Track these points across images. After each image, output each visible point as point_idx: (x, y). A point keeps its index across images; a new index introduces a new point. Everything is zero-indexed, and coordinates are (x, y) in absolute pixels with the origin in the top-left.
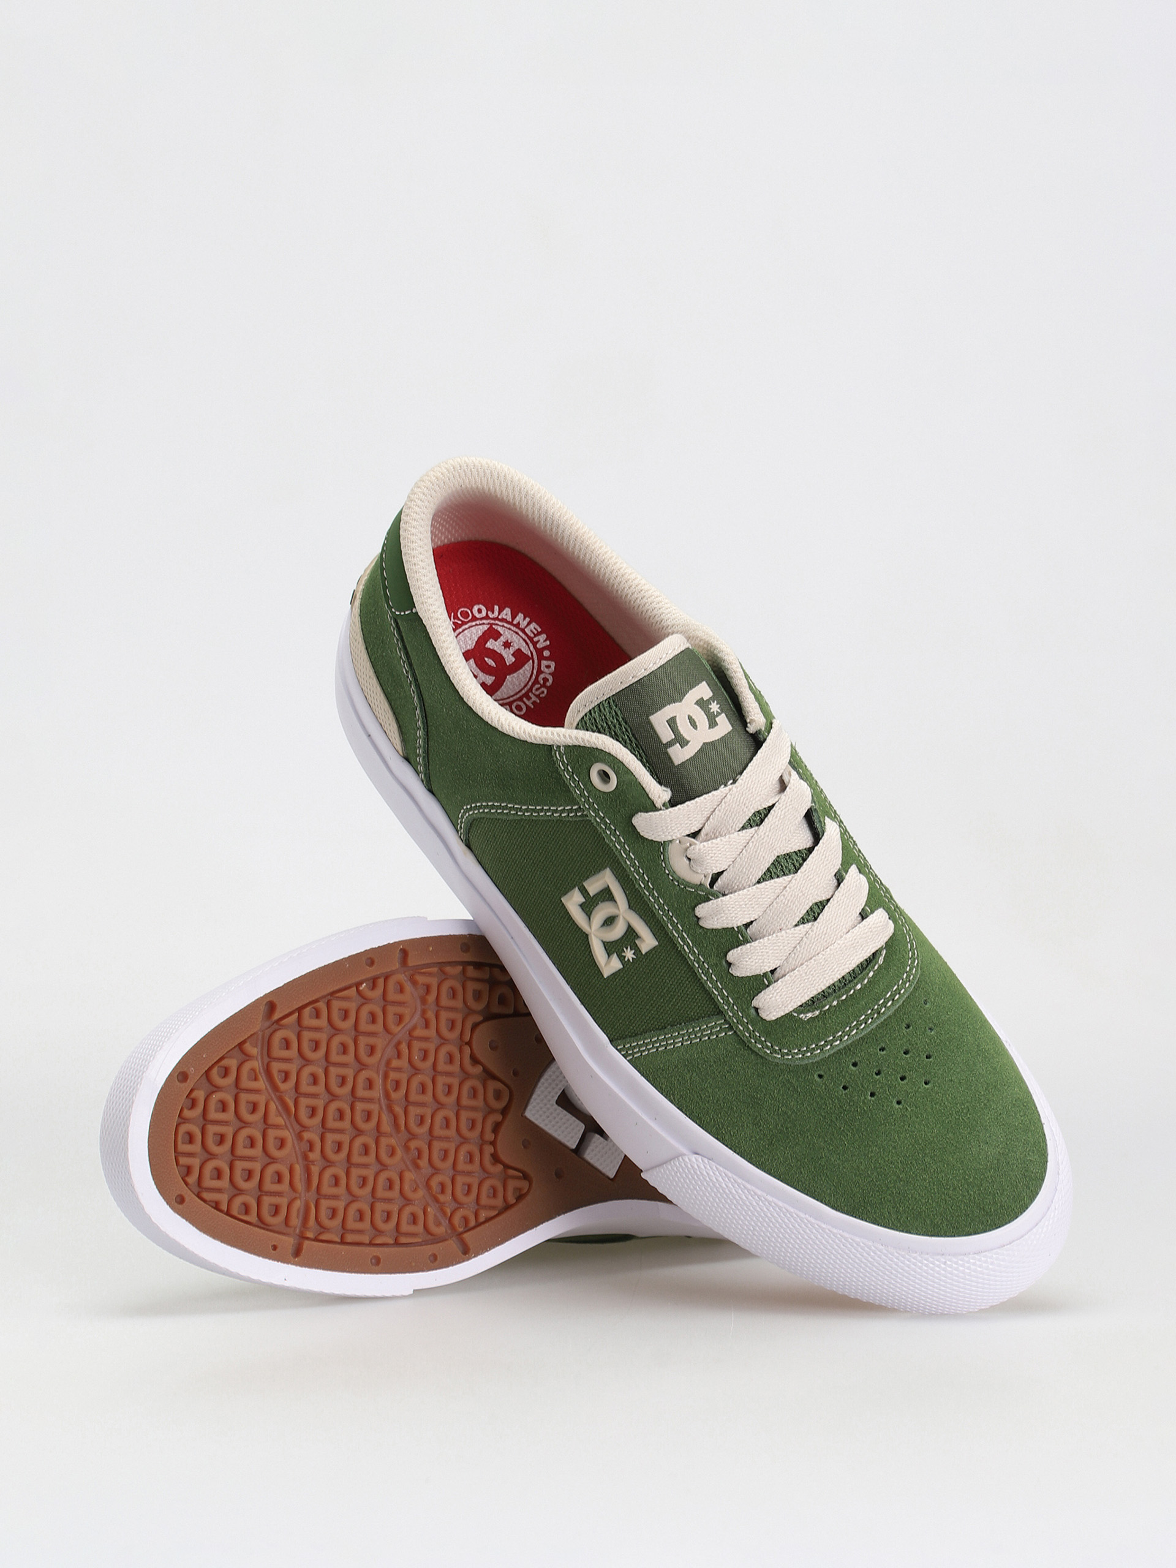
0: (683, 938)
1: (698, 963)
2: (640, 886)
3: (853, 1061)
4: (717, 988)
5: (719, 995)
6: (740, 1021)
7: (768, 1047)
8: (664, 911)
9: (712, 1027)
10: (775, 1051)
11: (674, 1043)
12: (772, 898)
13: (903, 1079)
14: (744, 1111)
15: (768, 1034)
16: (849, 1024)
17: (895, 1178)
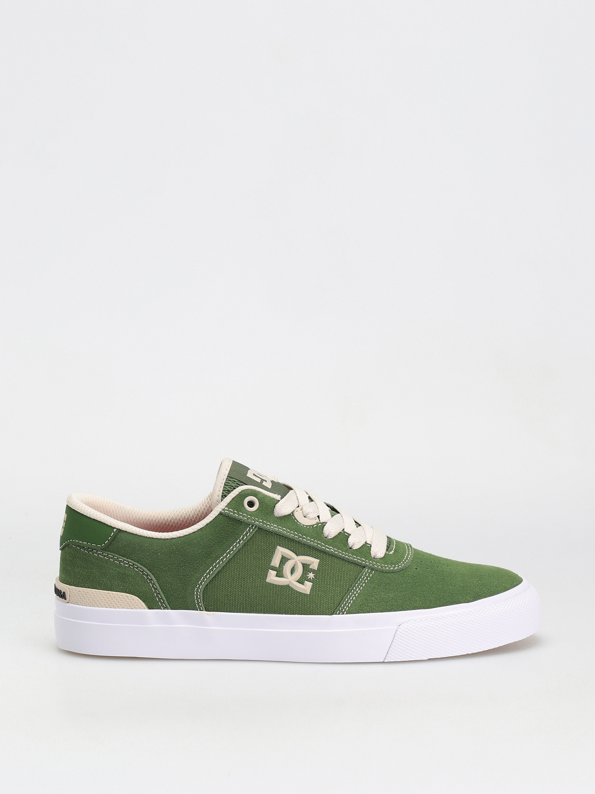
0: (328, 548)
1: (340, 553)
2: (297, 538)
4: (355, 558)
5: (358, 560)
8: (313, 541)
9: (365, 575)
11: (357, 592)
15: (386, 562)
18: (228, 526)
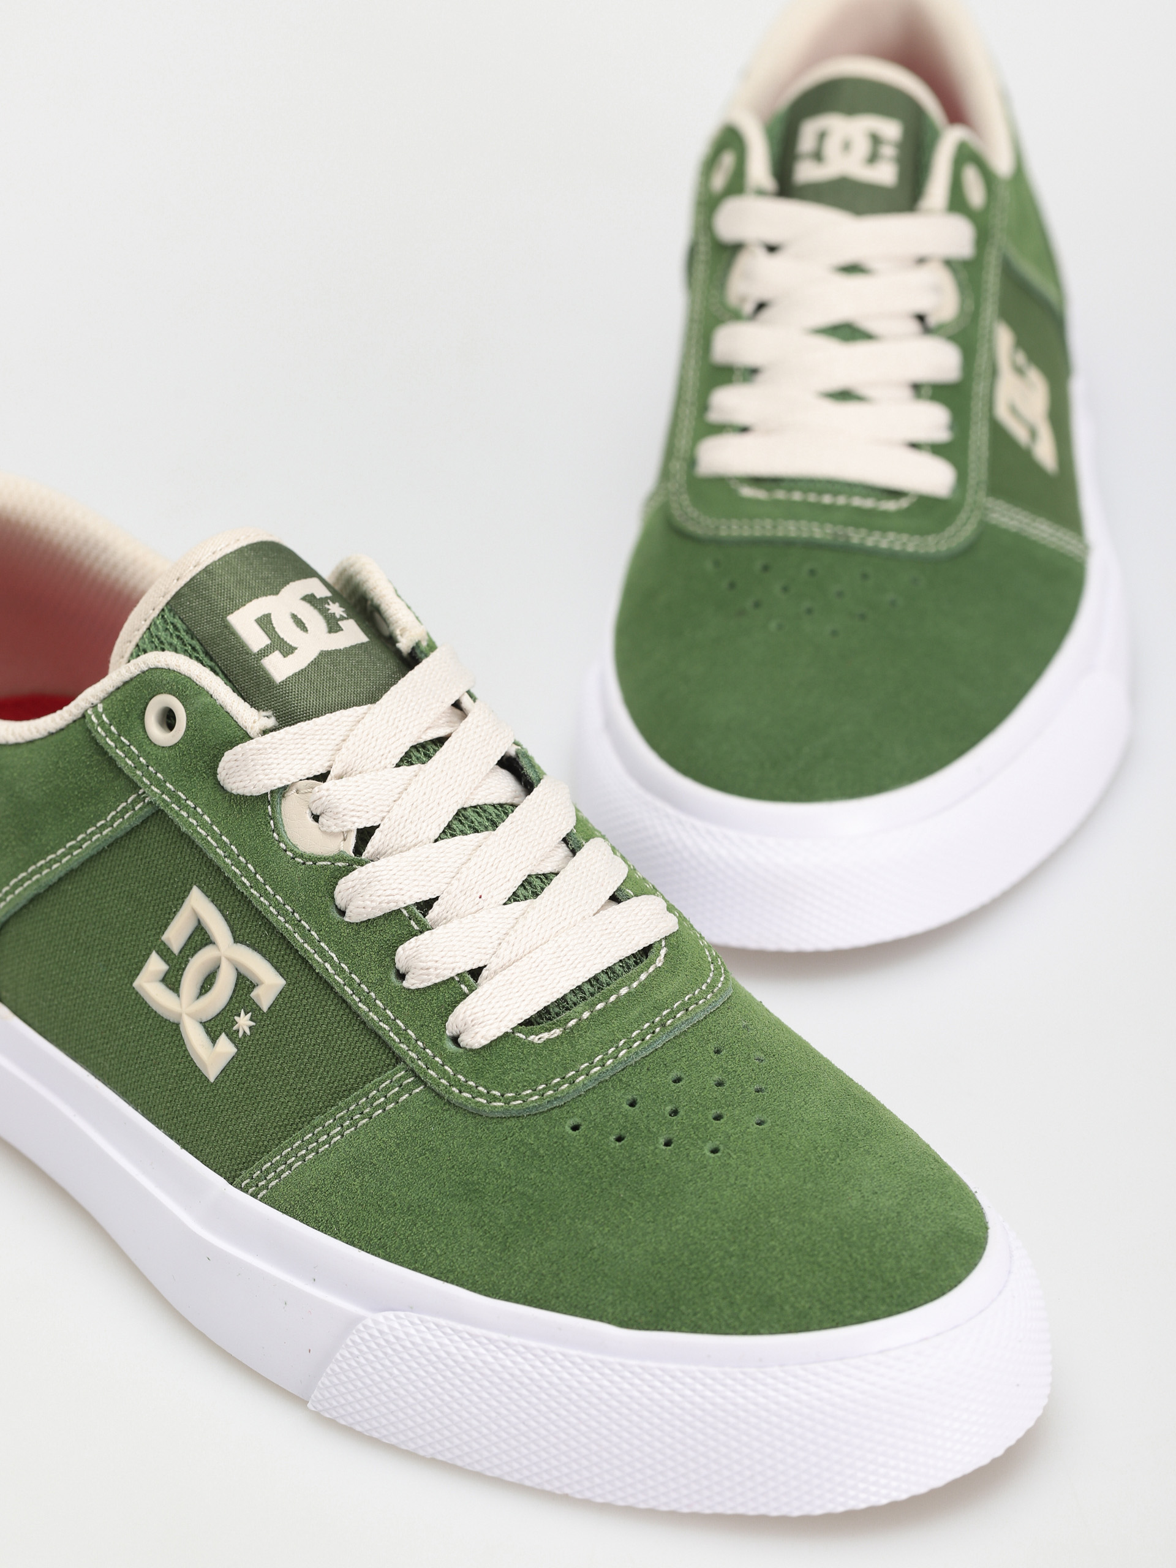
0: (321, 952)
1: (350, 986)
2: (244, 884)
3: (630, 1097)
4: (387, 1020)
5: (391, 1030)
6: (430, 1065)
7: (481, 1095)
9: (388, 1089)
10: (495, 1099)
11: (330, 1138)
12: (459, 861)
13: (718, 1118)
14: (454, 1210)
15: (478, 1074)
16: (614, 1042)
17: (722, 1254)
18: (88, 767)
